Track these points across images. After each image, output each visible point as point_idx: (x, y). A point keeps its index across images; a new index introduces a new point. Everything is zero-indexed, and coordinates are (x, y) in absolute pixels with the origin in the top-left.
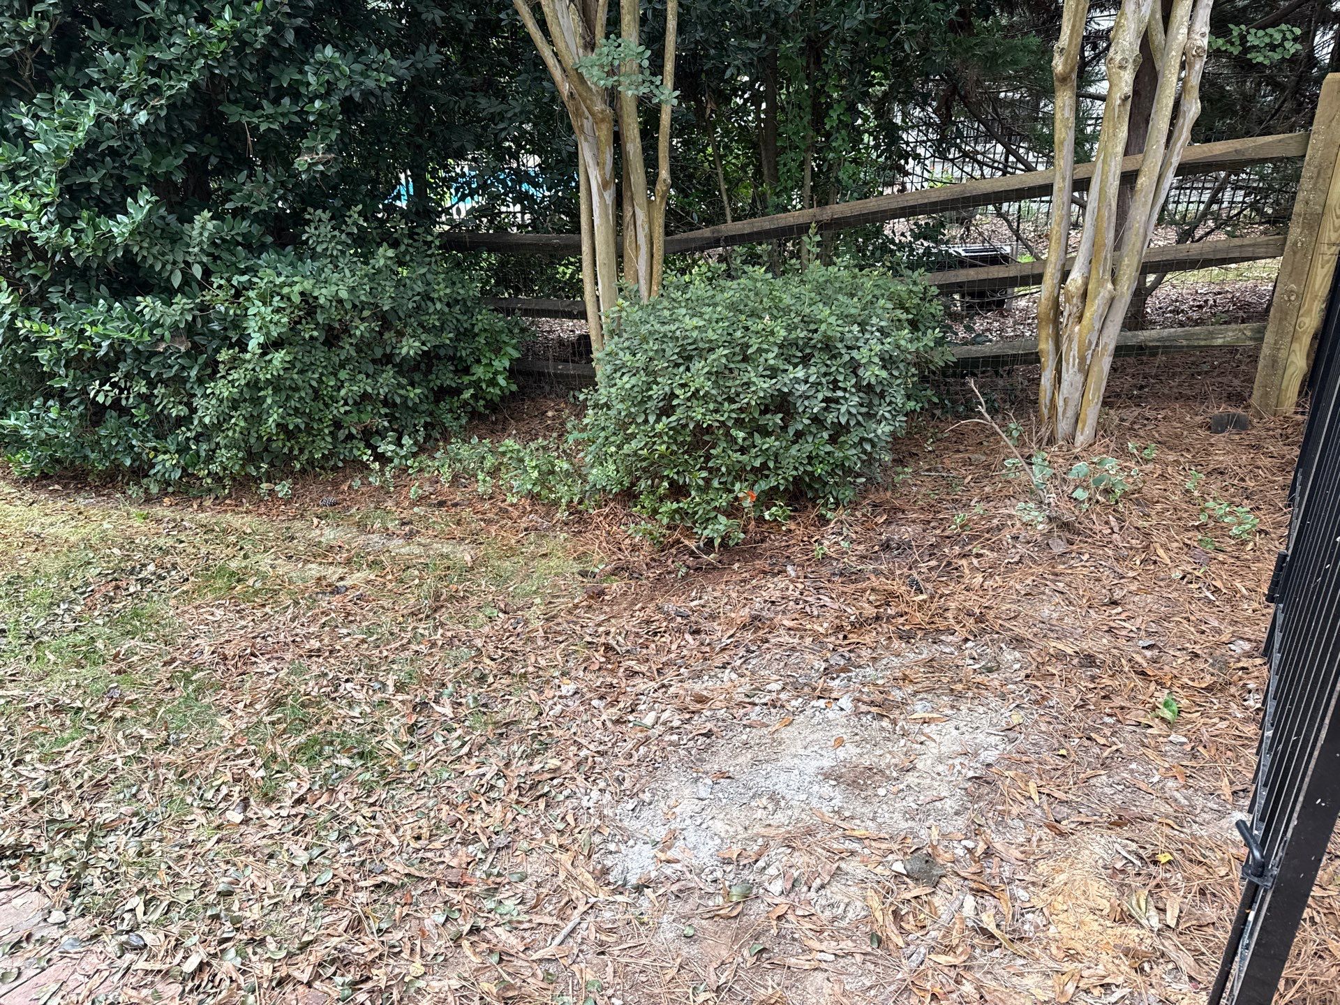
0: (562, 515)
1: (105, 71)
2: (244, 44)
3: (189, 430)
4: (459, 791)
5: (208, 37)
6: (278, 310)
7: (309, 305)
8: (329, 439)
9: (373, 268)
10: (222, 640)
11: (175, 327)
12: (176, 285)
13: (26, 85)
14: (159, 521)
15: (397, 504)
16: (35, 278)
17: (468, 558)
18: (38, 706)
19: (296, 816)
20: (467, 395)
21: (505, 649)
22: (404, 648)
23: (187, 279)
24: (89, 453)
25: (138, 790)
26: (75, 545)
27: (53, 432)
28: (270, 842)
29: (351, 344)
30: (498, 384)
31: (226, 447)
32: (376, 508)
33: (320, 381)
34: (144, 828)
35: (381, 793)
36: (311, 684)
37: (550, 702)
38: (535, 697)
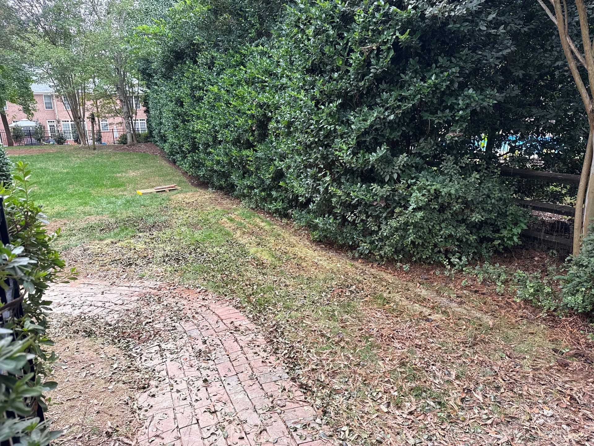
0: (543, 315)
1: (382, 100)
2: (437, 89)
3: (377, 236)
4: (487, 442)
5: (423, 86)
6: (423, 195)
7: (437, 194)
8: (430, 251)
9: (468, 181)
10: (381, 327)
11: (382, 197)
12: (386, 181)
13: (353, 104)
14: (357, 268)
15: (455, 286)
16: (338, 172)
17: (491, 323)
18: (315, 330)
19: (409, 419)
20: (496, 242)
21: (511, 377)
22: (459, 358)
23: (391, 178)
24: (338, 237)
25: (348, 380)
26: (328, 270)
27: (329, 227)
28: (398, 427)
29: (450, 213)
30: (513, 240)
31: (388, 246)
32: (445, 286)
33: (433, 226)
34: (349, 398)
35: (446, 425)
36: (417, 360)
37: (536, 416)
38: (528, 409)
